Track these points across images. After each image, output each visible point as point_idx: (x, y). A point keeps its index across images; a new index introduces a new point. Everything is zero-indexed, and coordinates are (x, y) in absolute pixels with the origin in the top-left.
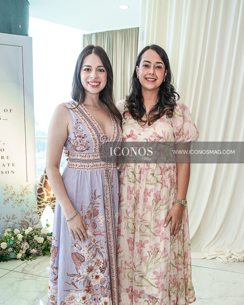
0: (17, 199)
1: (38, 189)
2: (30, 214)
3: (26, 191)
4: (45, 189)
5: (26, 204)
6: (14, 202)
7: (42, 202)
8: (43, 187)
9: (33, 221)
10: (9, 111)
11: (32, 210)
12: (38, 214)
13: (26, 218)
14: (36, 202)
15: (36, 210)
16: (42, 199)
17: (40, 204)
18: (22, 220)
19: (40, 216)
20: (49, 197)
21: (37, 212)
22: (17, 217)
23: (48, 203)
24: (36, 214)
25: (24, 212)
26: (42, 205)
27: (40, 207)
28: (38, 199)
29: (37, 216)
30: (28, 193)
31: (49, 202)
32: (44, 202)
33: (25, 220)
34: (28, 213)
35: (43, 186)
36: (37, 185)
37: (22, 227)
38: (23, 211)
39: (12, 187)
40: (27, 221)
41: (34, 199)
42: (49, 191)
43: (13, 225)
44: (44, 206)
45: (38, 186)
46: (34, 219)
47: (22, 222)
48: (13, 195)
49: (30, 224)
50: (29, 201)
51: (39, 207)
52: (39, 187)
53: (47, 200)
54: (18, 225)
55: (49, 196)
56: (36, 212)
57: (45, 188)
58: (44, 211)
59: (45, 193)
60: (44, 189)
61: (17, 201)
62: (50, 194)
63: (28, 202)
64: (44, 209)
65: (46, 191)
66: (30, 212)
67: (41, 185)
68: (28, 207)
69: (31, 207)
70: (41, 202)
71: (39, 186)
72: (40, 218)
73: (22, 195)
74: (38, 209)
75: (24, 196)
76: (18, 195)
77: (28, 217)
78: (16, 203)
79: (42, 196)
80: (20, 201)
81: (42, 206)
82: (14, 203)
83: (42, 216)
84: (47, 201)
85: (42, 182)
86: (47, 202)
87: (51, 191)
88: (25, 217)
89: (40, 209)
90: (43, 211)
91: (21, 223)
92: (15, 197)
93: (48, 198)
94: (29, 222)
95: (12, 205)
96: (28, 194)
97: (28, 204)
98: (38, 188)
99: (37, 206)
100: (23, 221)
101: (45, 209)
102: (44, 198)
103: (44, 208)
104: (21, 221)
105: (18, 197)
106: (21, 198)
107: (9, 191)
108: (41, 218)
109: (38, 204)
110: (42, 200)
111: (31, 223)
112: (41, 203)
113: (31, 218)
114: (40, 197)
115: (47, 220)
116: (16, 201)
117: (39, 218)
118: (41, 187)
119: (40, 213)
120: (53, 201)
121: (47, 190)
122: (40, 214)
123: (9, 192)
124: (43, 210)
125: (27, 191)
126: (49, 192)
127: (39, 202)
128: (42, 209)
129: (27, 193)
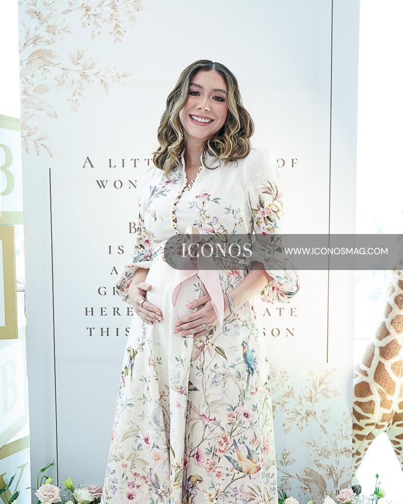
0: (298, 408)
1: (356, 386)
2: (329, 453)
3: (323, 386)
4: (379, 386)
5: (322, 426)
6: (289, 416)
7: (367, 425)
8: (370, 380)
9: (336, 475)
10: (288, 163)
11: (335, 444)
12: (353, 455)
13: (319, 465)
14: (351, 420)
15: (348, 444)
16: (367, 415)
17: (361, 428)
18: (308, 471)
19: (358, 463)
20: (388, 412)
21: (349, 450)
22: (296, 461)
23: (383, 426)
24: (348, 457)
25: (315, 448)
26: (365, 432)
27: (360, 437)
28: (355, 413)
29: (351, 461)
30: (328, 394)
31: (386, 424)
32: (373, 424)
33: (316, 469)
34: (325, 451)
35: (372, 379)
36: (355, 372)
37: (305, 489)
38: (312, 443)
39: (285, 372)
40: (323, 472)
41: (344, 413)
42: (388, 392)
43: (282, 480)
44: (371, 436)
45: (357, 376)
46: (342, 471)
47: (307, 474)
48: (287, 395)
49: (330, 483)
50: (330, 417)
51: (357, 436)
52: (361, 378)
53: (381, 419)
54: (294, 483)
55: (389, 408)
56: (346, 450)
57: (377, 384)
58: (370, 448)
59: (376, 397)
60: (375, 387)
61: (298, 413)
62: (391, 401)
63: (326, 421)
64: (369, 444)
65: (381, 393)
66: (330, 448)
67: (365, 374)
68: (325, 433)
69: (334, 435)
70: (362, 423)
71: (360, 375)
72: (356, 467)
73: (311, 398)
74: (354, 441)
75: (316, 401)
76: (300, 399)
77: (324, 461)
78: (293, 419)
79: (368, 407)
80: (305, 415)
81: (367, 434)
82: (288, 419)
83: (362, 462)
84: (382, 421)
85: (369, 366)
86: (380, 424)
87: (393, 394)
88: (315, 461)
89: (360, 442)
90: (366, 449)
91: (304, 477)
92: (291, 404)
93: (384, 414)
94: (325, 478)
95: (284, 425)
96: (328, 397)
97: (326, 425)
98: (356, 381)
99: (350, 432)
100: (310, 473)
101: (371, 444)
102: (373, 413)
103: (369, 441)
104: (305, 471)
105: (300, 403)
106: (307, 406)
107: (277, 386)
108: (360, 468)
109: (355, 426)
110: (368, 418)
111: (331, 479)
112: (364, 426)
113: (332, 466)
114: (363, 410)
115: (377, 476)
116: (293, 415)
117: (353, 468)
118: (365, 379)
119: (358, 453)
120: (396, 423)
121: (381, 388)
122: (357, 457)
123: (276, 388)
124: (367, 446)
125: (326, 389)
126: (389, 397)
127: (356, 422)
128: (366, 442)
129: (325, 393)
